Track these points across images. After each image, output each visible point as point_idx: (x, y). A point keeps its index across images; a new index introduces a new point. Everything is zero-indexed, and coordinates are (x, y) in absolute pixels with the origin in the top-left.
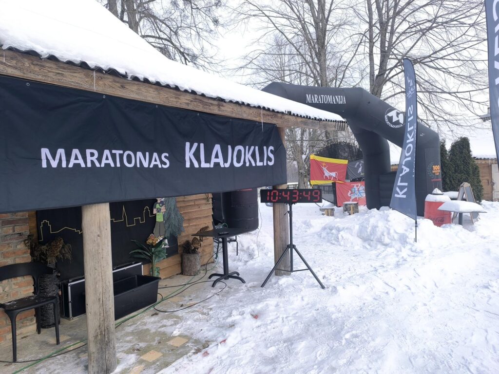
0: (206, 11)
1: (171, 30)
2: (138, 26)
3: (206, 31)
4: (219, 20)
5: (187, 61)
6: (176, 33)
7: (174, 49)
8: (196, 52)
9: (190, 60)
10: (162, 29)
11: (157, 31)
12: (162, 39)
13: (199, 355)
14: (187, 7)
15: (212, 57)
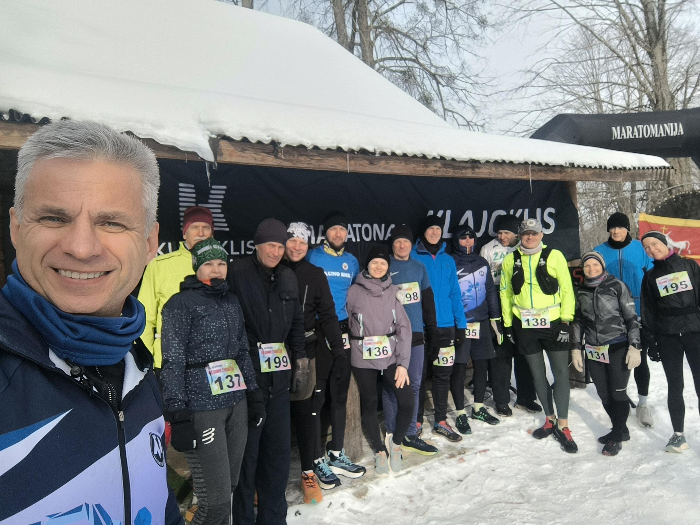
0: (467, 9)
1: (417, 44)
2: (372, 47)
3: (468, 37)
4: (488, 20)
5: (440, 86)
6: (425, 48)
7: (421, 71)
8: (455, 70)
9: (444, 84)
10: (405, 47)
11: (398, 50)
12: (405, 59)
13: (453, 461)
14: (439, 8)
15: (477, 75)
